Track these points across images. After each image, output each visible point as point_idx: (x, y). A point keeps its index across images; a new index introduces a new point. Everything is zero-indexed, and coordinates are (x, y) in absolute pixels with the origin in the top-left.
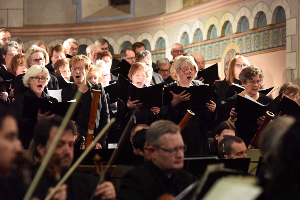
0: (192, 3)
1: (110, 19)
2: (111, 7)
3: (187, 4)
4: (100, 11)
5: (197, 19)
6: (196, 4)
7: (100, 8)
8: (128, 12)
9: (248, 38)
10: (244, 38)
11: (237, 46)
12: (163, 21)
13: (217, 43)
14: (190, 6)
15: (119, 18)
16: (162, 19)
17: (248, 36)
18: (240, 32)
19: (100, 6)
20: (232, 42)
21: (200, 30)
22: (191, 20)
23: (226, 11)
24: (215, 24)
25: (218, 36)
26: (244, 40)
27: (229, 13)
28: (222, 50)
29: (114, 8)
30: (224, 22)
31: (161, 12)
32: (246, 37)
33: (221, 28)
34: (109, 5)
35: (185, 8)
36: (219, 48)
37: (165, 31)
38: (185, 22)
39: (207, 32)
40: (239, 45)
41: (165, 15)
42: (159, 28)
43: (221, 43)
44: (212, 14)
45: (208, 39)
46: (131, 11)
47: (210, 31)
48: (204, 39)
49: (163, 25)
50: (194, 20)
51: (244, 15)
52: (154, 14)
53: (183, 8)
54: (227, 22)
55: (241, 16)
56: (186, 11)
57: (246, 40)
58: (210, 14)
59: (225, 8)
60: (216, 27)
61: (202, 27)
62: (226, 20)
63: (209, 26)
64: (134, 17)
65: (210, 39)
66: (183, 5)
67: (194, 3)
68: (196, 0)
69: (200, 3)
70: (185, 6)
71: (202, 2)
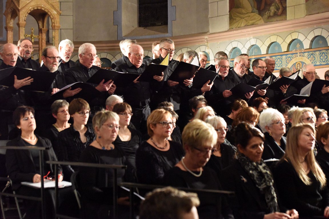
0: (243, 25)
1: (148, 37)
2: (142, 29)
4: (133, 31)
5: (252, 37)
6: (248, 25)
7: (133, 29)
8: (166, 31)
9: (323, 53)
10: (317, 53)
11: (307, 59)
12: (207, 39)
13: (279, 57)
14: (239, 27)
15: (155, 36)
16: (206, 37)
18: (312, 49)
19: (133, 27)
20: (300, 56)
21: (254, 46)
22: (244, 38)
23: (293, 31)
24: (278, 41)
25: (283, 51)
26: (317, 55)
27: (298, 33)
28: (285, 62)
29: (145, 29)
30: (291, 40)
31: (201, 32)
32: (321, 53)
33: (288, 45)
34: (138, 27)
35: (233, 29)
36: (282, 60)
37: (208, 47)
38: (235, 40)
39: (266, 48)
40: (310, 59)
41: (209, 35)
42: (201, 44)
43: (284, 57)
44: (273, 33)
45: (267, 54)
46: (169, 31)
47: (269, 47)
48: (262, 54)
49: (207, 42)
50: (248, 39)
51: (320, 35)
52: (193, 33)
53: (230, 29)
54: (293, 40)
55: (316, 35)
56: (239, 31)
57: (321, 55)
58: (271, 34)
59: (293, 29)
60: (279, 44)
61: (259, 44)
62: (293, 38)
63: (270, 43)
64: (171, 36)
65: (269, 53)
66: (230, 26)
67: (245, 24)
68: (248, 23)
69: (253, 25)
70: (233, 27)
71: (257, 24)
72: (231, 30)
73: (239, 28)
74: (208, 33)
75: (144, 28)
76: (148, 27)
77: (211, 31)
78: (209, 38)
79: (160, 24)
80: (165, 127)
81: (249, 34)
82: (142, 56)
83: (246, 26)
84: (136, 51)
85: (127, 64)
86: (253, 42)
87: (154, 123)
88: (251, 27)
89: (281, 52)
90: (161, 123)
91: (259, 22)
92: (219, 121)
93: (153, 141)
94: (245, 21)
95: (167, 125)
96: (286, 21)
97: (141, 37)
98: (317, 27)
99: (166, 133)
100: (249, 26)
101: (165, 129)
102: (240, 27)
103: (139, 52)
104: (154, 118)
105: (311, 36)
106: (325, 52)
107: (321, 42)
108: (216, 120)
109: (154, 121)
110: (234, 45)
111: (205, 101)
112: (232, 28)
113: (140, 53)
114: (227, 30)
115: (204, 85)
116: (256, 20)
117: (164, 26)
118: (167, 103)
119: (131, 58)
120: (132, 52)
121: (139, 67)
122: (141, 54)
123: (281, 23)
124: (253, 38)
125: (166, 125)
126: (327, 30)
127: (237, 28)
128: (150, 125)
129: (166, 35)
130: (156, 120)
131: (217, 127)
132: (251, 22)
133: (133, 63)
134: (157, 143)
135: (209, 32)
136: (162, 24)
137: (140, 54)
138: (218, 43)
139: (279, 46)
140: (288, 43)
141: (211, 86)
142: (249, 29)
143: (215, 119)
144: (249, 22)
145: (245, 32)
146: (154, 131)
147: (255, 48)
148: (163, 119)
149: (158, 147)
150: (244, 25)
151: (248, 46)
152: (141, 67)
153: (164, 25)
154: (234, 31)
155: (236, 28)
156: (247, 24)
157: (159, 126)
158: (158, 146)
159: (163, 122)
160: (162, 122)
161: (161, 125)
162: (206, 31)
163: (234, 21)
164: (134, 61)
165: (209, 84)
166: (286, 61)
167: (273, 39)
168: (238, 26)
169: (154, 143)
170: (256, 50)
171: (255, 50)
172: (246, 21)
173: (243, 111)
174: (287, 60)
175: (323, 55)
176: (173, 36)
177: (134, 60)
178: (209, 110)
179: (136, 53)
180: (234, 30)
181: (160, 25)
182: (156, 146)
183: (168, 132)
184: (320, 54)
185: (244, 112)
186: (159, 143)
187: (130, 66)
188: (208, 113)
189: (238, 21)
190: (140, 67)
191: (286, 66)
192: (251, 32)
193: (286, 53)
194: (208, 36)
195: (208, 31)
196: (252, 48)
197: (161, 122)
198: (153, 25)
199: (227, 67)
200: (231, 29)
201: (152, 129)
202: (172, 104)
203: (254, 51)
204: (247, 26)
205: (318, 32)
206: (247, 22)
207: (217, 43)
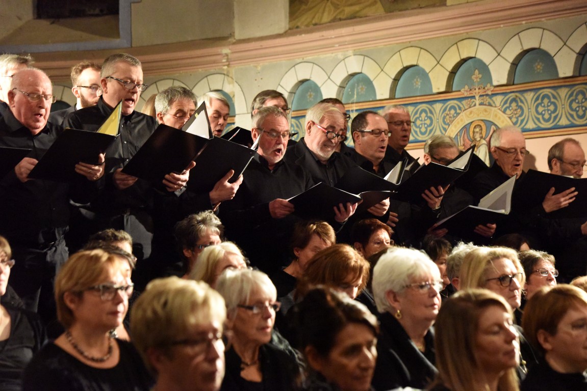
0: (326, 18)
2: (44, 23)
3: (304, 20)
4: (20, 28)
5: (350, 52)
6: (340, 19)
7: (20, 23)
8: (114, 32)
9: (546, 96)
10: (530, 96)
12: (227, 55)
13: (424, 106)
14: (315, 24)
15: (82, 46)
16: (226, 50)
17: (547, 91)
18: (513, 84)
19: (20, 19)
20: (481, 104)
21: (357, 77)
22: (328, 55)
23: (465, 36)
24: (421, 65)
25: (435, 91)
26: (529, 102)
27: (477, 41)
28: (441, 121)
29: (54, 26)
30: (457, 60)
31: (210, 36)
32: (539, 95)
33: (448, 73)
34: (34, 19)
35: (299, 30)
36: (432, 116)
37: (232, 78)
38: (305, 59)
39: (390, 81)
40: (508, 112)
41: (234, 44)
42: (212, 71)
43: (438, 107)
44: (410, 42)
45: (392, 97)
46: (121, 33)
47: (396, 80)
48: (378, 97)
49: (227, 63)
50: (340, 56)
51: (537, 46)
52: (189, 39)
53: (290, 29)
54: (464, 61)
55: (526, 47)
56: (316, 35)
57: (539, 101)
58: (403, 43)
59: (462, 31)
60: (424, 71)
61: (370, 70)
62: (464, 56)
63: (400, 68)
64: (129, 46)
65: (396, 97)
66: (290, 21)
67: (333, 17)
68: (340, 12)
69: (354, 18)
70: (299, 24)
71: (366, 16)
72: (293, 30)
73: (316, 26)
74: (231, 40)
75: (53, 23)
76: (62, 20)
77: (238, 35)
78: (233, 53)
79: (97, 11)
80: (107, 301)
81: (341, 44)
82: (46, 99)
83: (334, 20)
84: (29, 85)
85: (6, 121)
86: (354, 65)
87: (77, 289)
88: (347, 25)
89: (431, 93)
90: (98, 290)
91: (370, 11)
92: (256, 283)
93: (73, 341)
94: (332, 8)
95: (113, 295)
96: (444, 8)
97: (42, 48)
98: (531, 25)
99: (110, 317)
100: (342, 22)
101: (108, 306)
102: (320, 24)
103: (38, 88)
104: (76, 275)
105: (512, 51)
106: (550, 95)
107: (539, 67)
108: (248, 280)
109: (76, 284)
110: (303, 73)
111: (218, 227)
112: (297, 27)
113: (41, 90)
114: (282, 31)
115: (217, 184)
116: (362, 6)
117: (107, 17)
118: (113, 234)
119: (15, 104)
120: (17, 87)
121: (38, 131)
122: (44, 93)
123: (430, 13)
124: (355, 55)
125: (110, 293)
126: (556, 35)
127: (311, 26)
128: (66, 294)
129: (115, 42)
130: (81, 281)
131: (250, 300)
132: (348, 10)
133: (23, 120)
134: (83, 347)
135: (234, 36)
136: (101, 11)
137: (41, 93)
138: (259, 68)
139: (424, 75)
140: (450, 68)
141: (236, 186)
142: (344, 31)
143: (245, 279)
144: (343, 10)
145: (331, 38)
146: (78, 314)
147: (358, 82)
148: (102, 277)
149: (86, 357)
150: (329, 20)
151: (340, 75)
152: (45, 130)
153: (107, 14)
154: (303, 35)
155: (307, 26)
156: (338, 17)
157: (90, 298)
158: (86, 354)
159: (104, 287)
160: (101, 288)
161: (96, 293)
162: (225, 35)
163: (304, 7)
164: (25, 114)
165: (232, 181)
166: (444, 118)
167: (409, 57)
168: (314, 22)
169: (75, 347)
170: (360, 87)
171: (358, 86)
172: (336, 6)
173: (324, 258)
174: (447, 115)
175: (546, 101)
176: (133, 46)
177: (23, 111)
178: (229, 253)
179: (30, 89)
180: (300, 33)
181: (97, 15)
182: (82, 353)
183: (115, 313)
184: (537, 99)
185: (326, 259)
186: (90, 345)
187: (15, 127)
188: (228, 260)
189: (313, 7)
190: (42, 131)
191: (444, 132)
192: (348, 38)
193: (443, 97)
194: (231, 47)
195: (232, 35)
196: (351, 82)
197: (96, 287)
198: (78, 14)
199: (284, 136)
200: (295, 30)
201: (72, 306)
202: (127, 236)
203: (357, 89)
204: (337, 21)
205: (530, 40)
206: (338, 11)
207: (256, 67)
